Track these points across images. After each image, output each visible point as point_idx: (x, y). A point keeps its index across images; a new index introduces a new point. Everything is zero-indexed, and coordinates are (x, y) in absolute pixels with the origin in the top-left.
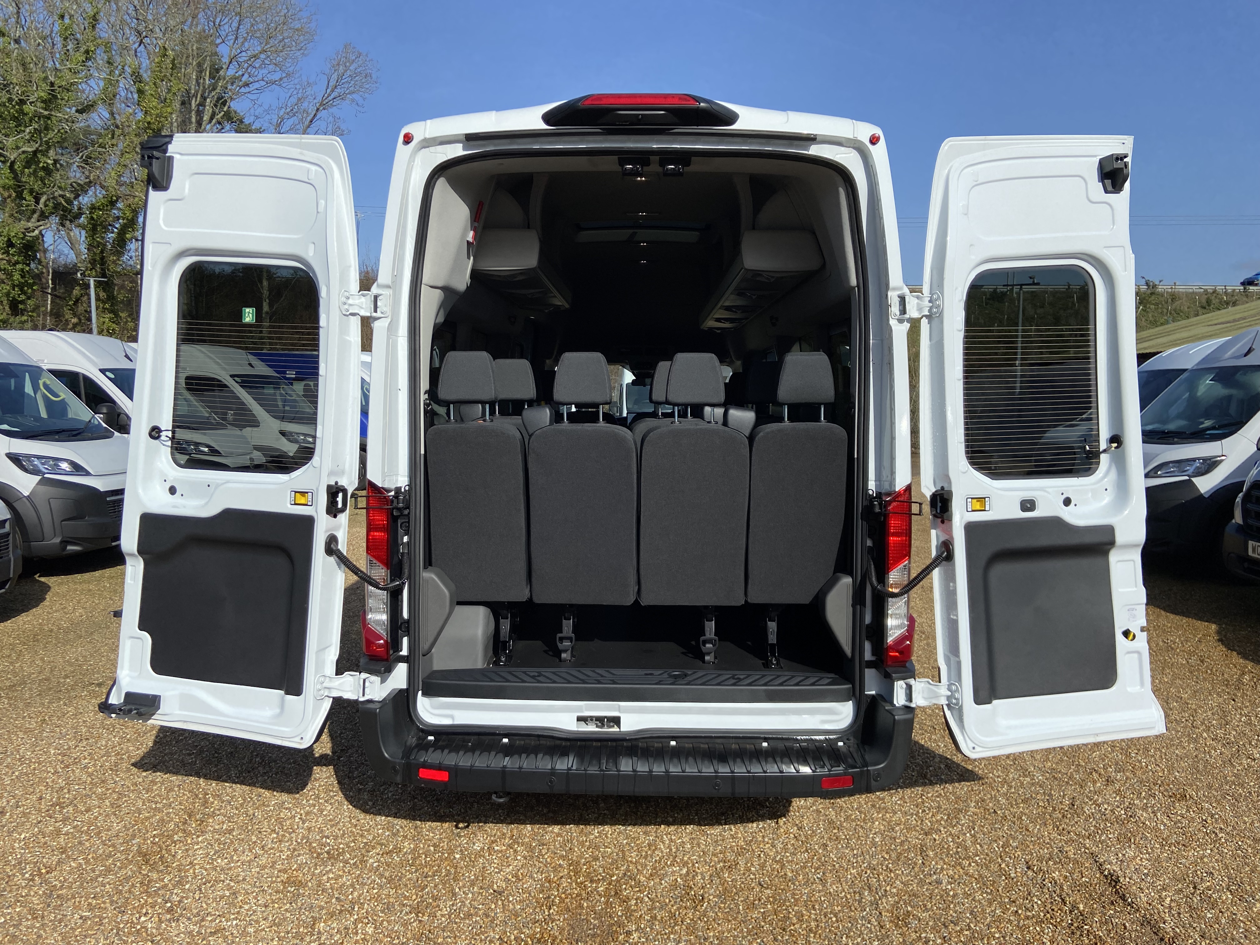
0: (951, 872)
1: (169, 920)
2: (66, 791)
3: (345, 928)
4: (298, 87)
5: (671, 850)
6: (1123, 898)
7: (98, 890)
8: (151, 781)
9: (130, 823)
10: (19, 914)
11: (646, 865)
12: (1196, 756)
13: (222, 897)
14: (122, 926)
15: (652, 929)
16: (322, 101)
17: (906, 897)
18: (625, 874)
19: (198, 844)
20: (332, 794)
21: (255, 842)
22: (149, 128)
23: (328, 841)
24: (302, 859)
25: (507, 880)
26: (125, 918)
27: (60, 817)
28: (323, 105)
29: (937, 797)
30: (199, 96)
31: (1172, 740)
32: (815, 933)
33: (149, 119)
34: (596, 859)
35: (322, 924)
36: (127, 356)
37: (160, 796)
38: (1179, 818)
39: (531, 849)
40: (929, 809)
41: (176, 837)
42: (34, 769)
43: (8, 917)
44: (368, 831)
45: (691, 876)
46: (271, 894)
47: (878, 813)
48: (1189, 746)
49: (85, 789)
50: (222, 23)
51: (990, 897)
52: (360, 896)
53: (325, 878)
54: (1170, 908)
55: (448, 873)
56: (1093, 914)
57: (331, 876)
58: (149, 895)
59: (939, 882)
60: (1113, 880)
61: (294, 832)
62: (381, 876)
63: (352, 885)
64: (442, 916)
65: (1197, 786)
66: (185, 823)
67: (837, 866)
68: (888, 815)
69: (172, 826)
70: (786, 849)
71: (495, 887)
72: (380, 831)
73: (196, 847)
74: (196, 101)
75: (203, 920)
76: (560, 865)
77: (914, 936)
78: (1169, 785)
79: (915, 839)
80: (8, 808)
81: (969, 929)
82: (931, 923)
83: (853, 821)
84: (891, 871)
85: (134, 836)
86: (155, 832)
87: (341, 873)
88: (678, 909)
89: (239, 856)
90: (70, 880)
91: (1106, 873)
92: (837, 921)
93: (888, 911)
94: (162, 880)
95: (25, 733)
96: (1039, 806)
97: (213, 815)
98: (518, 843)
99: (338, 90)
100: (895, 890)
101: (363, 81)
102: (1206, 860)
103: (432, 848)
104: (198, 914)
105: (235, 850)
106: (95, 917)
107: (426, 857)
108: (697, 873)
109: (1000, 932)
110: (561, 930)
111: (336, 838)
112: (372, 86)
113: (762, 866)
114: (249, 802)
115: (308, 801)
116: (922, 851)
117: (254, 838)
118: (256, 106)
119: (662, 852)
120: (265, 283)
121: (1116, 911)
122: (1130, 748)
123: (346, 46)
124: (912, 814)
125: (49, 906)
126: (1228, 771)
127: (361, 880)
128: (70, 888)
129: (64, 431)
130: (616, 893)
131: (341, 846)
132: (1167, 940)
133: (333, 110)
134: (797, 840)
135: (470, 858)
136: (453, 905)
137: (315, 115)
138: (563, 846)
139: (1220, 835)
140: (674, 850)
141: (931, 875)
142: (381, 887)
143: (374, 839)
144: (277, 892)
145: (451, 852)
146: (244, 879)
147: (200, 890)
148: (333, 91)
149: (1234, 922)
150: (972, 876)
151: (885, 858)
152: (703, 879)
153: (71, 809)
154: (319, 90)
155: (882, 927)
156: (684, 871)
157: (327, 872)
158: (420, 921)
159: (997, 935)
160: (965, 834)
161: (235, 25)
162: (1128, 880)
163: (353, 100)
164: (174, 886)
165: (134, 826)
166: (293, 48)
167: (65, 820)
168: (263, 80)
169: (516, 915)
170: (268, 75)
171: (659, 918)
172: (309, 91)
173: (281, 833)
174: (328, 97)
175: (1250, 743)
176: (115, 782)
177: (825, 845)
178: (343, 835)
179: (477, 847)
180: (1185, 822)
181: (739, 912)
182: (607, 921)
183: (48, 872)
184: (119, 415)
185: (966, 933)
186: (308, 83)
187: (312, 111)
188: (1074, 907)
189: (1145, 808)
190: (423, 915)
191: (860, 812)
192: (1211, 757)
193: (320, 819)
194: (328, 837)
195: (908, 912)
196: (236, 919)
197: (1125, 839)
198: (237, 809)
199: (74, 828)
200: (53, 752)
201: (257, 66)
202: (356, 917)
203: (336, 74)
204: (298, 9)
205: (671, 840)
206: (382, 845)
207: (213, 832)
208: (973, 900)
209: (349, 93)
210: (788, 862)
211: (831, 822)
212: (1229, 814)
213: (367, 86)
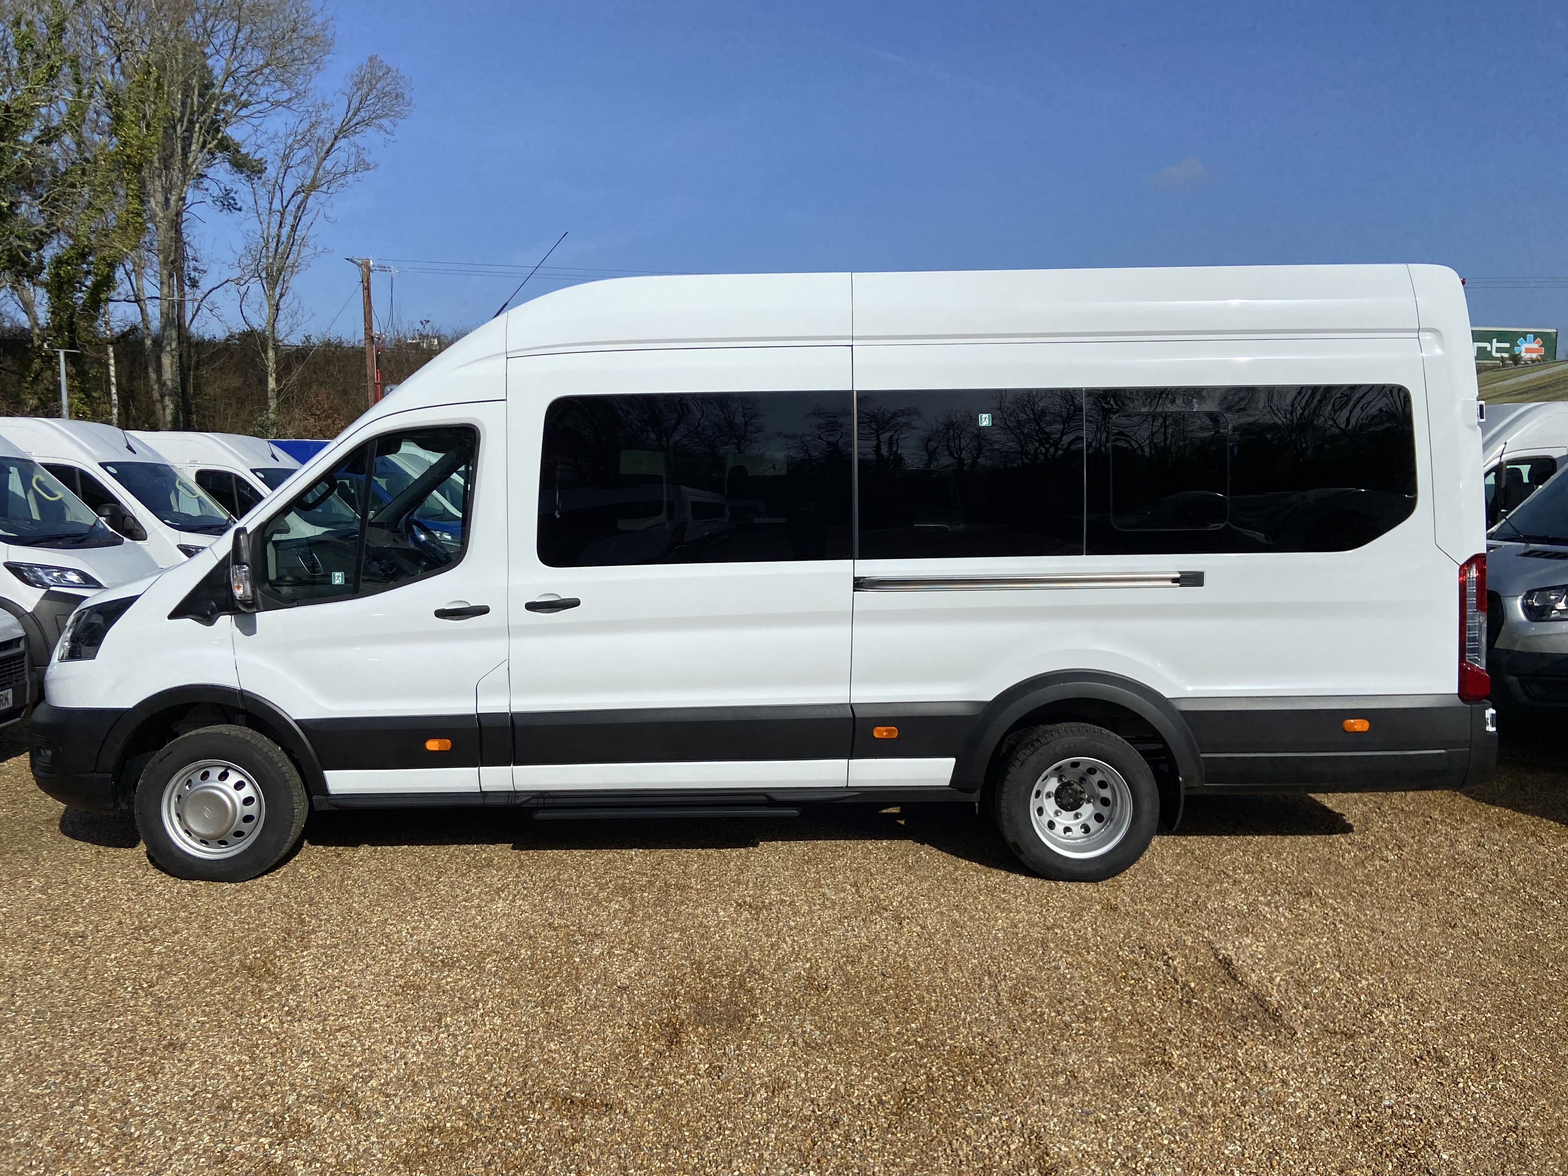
0: (1070, 959)
1: (291, 1021)
2: (146, 916)
3: (473, 1020)
4: (310, 109)
5: (794, 949)
6: (1235, 978)
7: (208, 999)
8: (238, 905)
9: (225, 942)
10: (132, 1021)
11: (769, 962)
12: (1329, 859)
13: (340, 1001)
14: (243, 1027)
15: (777, 1012)
16: (342, 127)
17: (1025, 981)
18: (748, 970)
19: (303, 957)
20: (436, 910)
21: (365, 954)
22: (129, 163)
23: (441, 951)
24: (417, 966)
25: (629, 977)
26: (245, 1020)
27: (147, 939)
28: (343, 132)
29: (1063, 897)
30: (186, 119)
31: (1307, 845)
32: (935, 1011)
33: (128, 151)
34: (719, 958)
35: (449, 1019)
36: (129, 448)
37: (251, 918)
38: (1301, 912)
39: (651, 952)
40: (1053, 908)
41: (278, 953)
42: (104, 897)
43: (122, 1024)
44: (481, 941)
45: (814, 969)
46: (390, 997)
47: (1002, 913)
48: (1323, 849)
49: (166, 913)
50: (215, 30)
51: (1105, 979)
52: (482, 995)
53: (444, 981)
54: (1279, 985)
55: (570, 974)
56: (1203, 991)
57: (449, 980)
58: (264, 1002)
59: (1057, 968)
60: (1226, 963)
61: (402, 944)
62: (502, 978)
63: (473, 987)
64: (569, 1008)
65: (1325, 885)
66: (285, 940)
67: (959, 958)
68: (1012, 915)
69: (271, 943)
70: (908, 945)
71: (619, 984)
72: (494, 942)
73: (302, 960)
74: (182, 126)
75: (325, 1020)
76: (683, 965)
77: (1030, 1011)
78: (1296, 884)
79: (1036, 933)
80: (88, 933)
81: (1084, 1003)
82: (1046, 1001)
83: (976, 920)
84: (1011, 960)
85: (232, 954)
86: (255, 949)
87: (459, 977)
88: (803, 996)
89: (350, 966)
90: (176, 992)
91: (1220, 957)
92: (957, 1001)
93: (1006, 992)
94: (274, 989)
95: (82, 864)
96: (1162, 903)
97: (314, 931)
98: (638, 948)
99: (362, 114)
100: (1014, 975)
101: (393, 102)
102: (1321, 946)
103: (550, 954)
104: (319, 1015)
105: (345, 962)
106: (212, 1020)
107: (545, 961)
108: (820, 967)
109: (1112, 1006)
110: (688, 1016)
111: (448, 948)
112: (405, 108)
113: (885, 960)
114: (349, 920)
115: (412, 917)
116: (1044, 943)
117: (362, 951)
118: (259, 134)
119: (785, 951)
120: (271, 354)
121: (1225, 988)
122: (1263, 852)
123: (370, 60)
124: (1036, 913)
125: (160, 1014)
126: (1359, 872)
127: (481, 982)
128: (178, 999)
129: (67, 536)
130: (741, 985)
131: (455, 955)
132: (1271, 1010)
133: (355, 138)
134: (921, 938)
135: (590, 961)
136: (578, 999)
137: (333, 145)
138: (685, 948)
139: (1339, 926)
140: (797, 949)
141: (1050, 962)
142: (502, 987)
143: (488, 948)
144: (397, 994)
145: (570, 957)
146: (360, 985)
147: (316, 995)
148: (355, 114)
149: (1338, 996)
150: (1089, 963)
151: (1006, 950)
152: (827, 971)
153: (157, 931)
154: (337, 114)
155: (999, 1004)
156: (808, 965)
157: (445, 977)
158: (547, 1013)
159: (1109, 1009)
160: (1087, 928)
161: (232, 32)
162: (1240, 962)
163: (380, 127)
164: (288, 994)
165: (230, 944)
166: (306, 61)
167: (154, 941)
168: (267, 101)
169: (643, 1005)
170: (274, 95)
171: (784, 1003)
172: (325, 114)
173: (390, 945)
174: (349, 122)
175: (1387, 847)
176: (198, 906)
177: (948, 941)
178: (455, 946)
179: (597, 952)
180: (1306, 915)
181: (862, 997)
182: (733, 1008)
183: (150, 987)
184: (124, 517)
185: (1079, 1007)
186: (323, 104)
187: (329, 139)
188: (1186, 984)
189: (1268, 904)
190: (550, 1008)
191: (984, 913)
192: (1344, 859)
193: (429, 933)
194: (439, 948)
195: (1025, 992)
196: (360, 1017)
197: (1243, 930)
198: (337, 926)
199: (165, 948)
200: (120, 880)
201: (259, 82)
202: (482, 1011)
203: (359, 93)
204: (311, 13)
205: (794, 941)
206: (497, 952)
207: (317, 947)
208: (1090, 981)
209: (375, 118)
210: (910, 955)
211: (955, 922)
212: (1352, 908)
213: (397, 109)
